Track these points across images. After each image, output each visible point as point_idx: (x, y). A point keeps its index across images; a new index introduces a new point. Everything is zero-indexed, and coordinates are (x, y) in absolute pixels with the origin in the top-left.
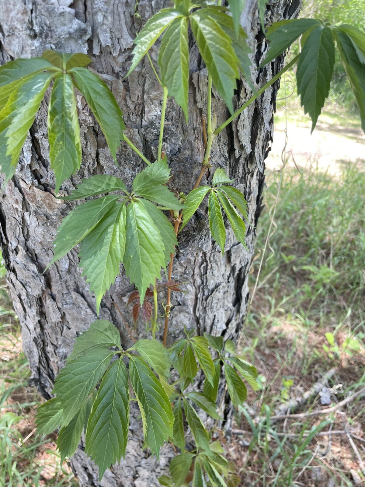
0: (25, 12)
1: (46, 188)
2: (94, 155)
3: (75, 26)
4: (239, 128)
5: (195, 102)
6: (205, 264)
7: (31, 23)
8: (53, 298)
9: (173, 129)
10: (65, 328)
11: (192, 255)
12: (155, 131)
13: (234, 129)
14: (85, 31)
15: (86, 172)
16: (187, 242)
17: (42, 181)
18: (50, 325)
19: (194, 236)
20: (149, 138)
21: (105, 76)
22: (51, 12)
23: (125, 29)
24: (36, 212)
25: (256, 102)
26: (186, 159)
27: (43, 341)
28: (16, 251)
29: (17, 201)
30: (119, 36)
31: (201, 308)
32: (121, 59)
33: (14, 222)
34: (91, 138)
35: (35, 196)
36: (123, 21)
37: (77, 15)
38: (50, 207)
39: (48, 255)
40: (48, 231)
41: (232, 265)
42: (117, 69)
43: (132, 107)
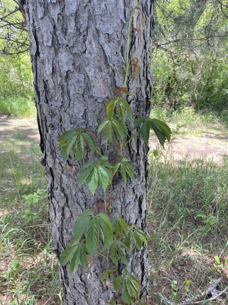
0: (69, 118)
1: (70, 165)
2: (86, 155)
3: (83, 121)
4: (132, 145)
5: (117, 138)
6: (124, 193)
7: (71, 120)
8: (68, 207)
9: (110, 146)
10: (72, 219)
11: (119, 189)
12: (104, 147)
13: (130, 145)
14: (85, 122)
15: (83, 160)
16: (117, 183)
17: (69, 163)
18: (66, 220)
19: (119, 181)
20: (103, 149)
21: (90, 133)
22: (76, 118)
23: (96, 121)
24: (66, 174)
25: (137, 137)
26: (114, 155)
27: (62, 228)
28: (57, 189)
29: (60, 170)
30: (94, 123)
31: (124, 212)
32: (95, 128)
33: (57, 178)
34: (86, 149)
35: (66, 168)
36: (95, 119)
37: (83, 119)
38: (71, 171)
39: (68, 189)
40: (69, 180)
41: (136, 194)
42: (94, 131)
43: (98, 140)
